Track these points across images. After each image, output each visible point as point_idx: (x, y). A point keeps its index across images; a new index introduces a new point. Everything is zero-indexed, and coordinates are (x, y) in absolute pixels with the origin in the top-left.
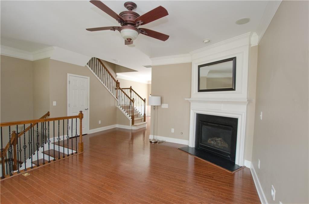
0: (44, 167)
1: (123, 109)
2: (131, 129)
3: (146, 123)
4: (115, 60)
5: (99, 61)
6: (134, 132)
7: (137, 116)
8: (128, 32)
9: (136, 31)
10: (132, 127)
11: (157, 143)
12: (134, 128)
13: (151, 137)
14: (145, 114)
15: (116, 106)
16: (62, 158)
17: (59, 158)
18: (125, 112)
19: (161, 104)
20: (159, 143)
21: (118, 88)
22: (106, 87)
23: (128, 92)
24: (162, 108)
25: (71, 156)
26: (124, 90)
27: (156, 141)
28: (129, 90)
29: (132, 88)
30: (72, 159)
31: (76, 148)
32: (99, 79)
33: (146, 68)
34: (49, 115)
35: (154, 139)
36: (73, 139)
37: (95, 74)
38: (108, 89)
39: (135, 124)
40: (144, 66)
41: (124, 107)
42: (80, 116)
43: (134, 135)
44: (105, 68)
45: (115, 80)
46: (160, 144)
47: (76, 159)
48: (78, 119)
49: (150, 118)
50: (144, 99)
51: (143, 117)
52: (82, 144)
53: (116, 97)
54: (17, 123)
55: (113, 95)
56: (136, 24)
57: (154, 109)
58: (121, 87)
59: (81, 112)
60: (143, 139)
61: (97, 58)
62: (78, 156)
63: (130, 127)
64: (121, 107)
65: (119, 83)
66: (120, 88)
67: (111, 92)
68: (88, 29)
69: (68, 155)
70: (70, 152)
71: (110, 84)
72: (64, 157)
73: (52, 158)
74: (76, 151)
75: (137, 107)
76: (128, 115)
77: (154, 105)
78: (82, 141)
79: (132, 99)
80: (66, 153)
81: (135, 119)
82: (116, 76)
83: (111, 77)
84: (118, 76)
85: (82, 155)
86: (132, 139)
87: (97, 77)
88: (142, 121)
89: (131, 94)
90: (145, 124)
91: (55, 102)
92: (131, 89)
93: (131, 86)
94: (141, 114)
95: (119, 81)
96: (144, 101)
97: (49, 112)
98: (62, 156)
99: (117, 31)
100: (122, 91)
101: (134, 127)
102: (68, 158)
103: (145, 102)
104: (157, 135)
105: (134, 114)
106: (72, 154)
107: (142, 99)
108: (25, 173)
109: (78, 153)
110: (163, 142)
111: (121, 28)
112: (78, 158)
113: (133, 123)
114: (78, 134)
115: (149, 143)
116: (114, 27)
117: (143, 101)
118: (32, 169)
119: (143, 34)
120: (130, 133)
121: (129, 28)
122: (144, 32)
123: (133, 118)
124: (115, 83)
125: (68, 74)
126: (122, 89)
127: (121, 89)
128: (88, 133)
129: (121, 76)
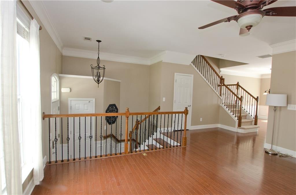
0: (156, 151)
1: (227, 108)
2: (236, 131)
3: (257, 128)
4: (221, 55)
5: (203, 58)
6: (240, 135)
7: (245, 117)
8: (248, 18)
9: (260, 14)
10: (238, 129)
11: (278, 156)
12: (240, 131)
13: (267, 146)
14: (256, 116)
15: (219, 104)
16: (169, 148)
17: (167, 148)
18: (230, 111)
19: (287, 105)
20: (280, 156)
21: (222, 84)
22: (209, 84)
23: (234, 89)
24: (288, 110)
25: (176, 147)
26: (228, 86)
27: (275, 153)
28: (235, 87)
29: (240, 84)
30: (177, 150)
31: (181, 141)
32: (202, 76)
33: (261, 58)
34: (159, 109)
35: (271, 150)
36: (179, 132)
37: (198, 71)
38: (211, 86)
39: (242, 127)
40: (260, 57)
41: (229, 106)
42: (185, 112)
43: (240, 139)
44: (209, 64)
45: (219, 76)
46: (282, 158)
47: (180, 152)
48: (184, 115)
49: (267, 121)
50: (256, 97)
51: (254, 119)
52: (186, 138)
53: (219, 95)
54: (142, 114)
55: (216, 92)
56: (260, 6)
57: (275, 110)
58: (226, 83)
59: (186, 108)
60: (252, 146)
61: (201, 55)
62: (181, 149)
63: (235, 129)
64: (225, 106)
65: (223, 79)
66: (224, 85)
67: (214, 89)
68: (199, 28)
69: (174, 146)
70: (176, 144)
71: (213, 81)
72: (170, 147)
73: (161, 146)
74: (181, 144)
75: (246, 106)
76: (233, 114)
77: (275, 106)
78: (185, 136)
79: (240, 97)
80: (172, 144)
81: (243, 120)
82: (220, 71)
83: (215, 73)
84: (221, 72)
85: (185, 149)
86: (238, 143)
87: (200, 74)
88: (251, 124)
89: (237, 91)
90: (255, 128)
91: (165, 98)
92: (238, 85)
93: (238, 82)
94: (250, 115)
95: (223, 77)
96: (257, 99)
97: (159, 107)
98: (169, 146)
99: (233, 22)
100: (226, 87)
101: (240, 129)
102: (174, 149)
103: (257, 101)
104: (277, 145)
105: (242, 115)
106: (177, 146)
107: (253, 97)
108: (144, 153)
109: (182, 147)
110: (287, 156)
111: (239, 16)
112: (181, 151)
113: (239, 125)
114: (183, 129)
115: (264, 153)
116: (229, 18)
117: (254, 100)
118: (148, 151)
119: (269, 15)
120: (236, 136)
121: (251, 13)
122: (271, 13)
123: (240, 119)
124: (219, 79)
125: (175, 74)
126: (228, 85)
127: (226, 86)
128: (189, 129)
129: (225, 71)
